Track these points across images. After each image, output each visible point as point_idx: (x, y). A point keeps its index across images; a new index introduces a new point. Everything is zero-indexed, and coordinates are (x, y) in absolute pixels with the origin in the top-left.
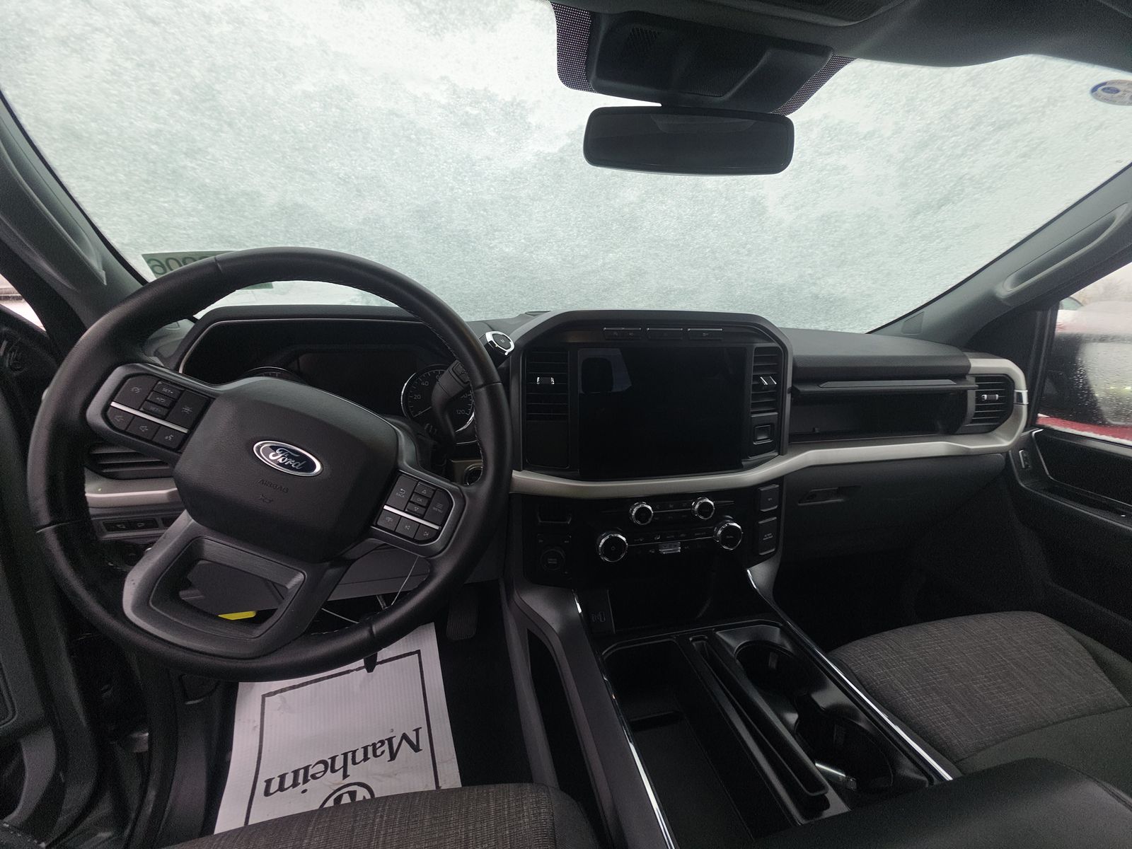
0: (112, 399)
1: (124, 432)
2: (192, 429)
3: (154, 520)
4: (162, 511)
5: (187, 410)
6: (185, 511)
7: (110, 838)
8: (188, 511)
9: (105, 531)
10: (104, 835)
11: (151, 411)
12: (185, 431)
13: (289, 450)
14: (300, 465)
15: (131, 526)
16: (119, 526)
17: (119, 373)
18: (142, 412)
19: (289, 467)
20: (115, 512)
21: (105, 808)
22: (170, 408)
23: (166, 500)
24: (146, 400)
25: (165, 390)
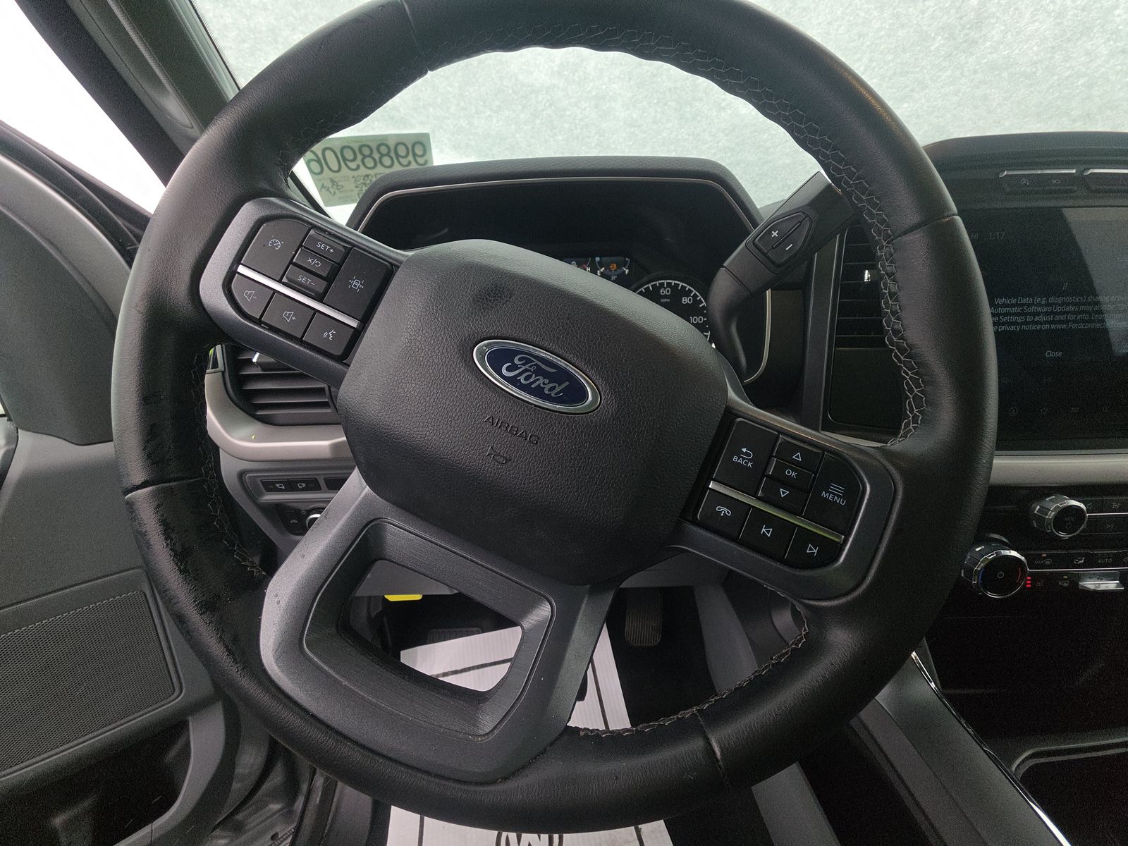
0: (238, 260)
1: (258, 322)
2: (365, 320)
3: (316, 480)
4: (323, 469)
5: (356, 284)
6: (356, 470)
7: (280, 810)
8: (361, 471)
9: (264, 490)
10: (275, 807)
11: (300, 285)
12: (354, 323)
13: (536, 357)
14: (558, 389)
15: (291, 486)
16: (278, 485)
17: (247, 214)
18: (285, 284)
19: (538, 392)
20: (272, 467)
21: (277, 778)
22: (330, 280)
23: (327, 454)
24: (291, 262)
25: (321, 246)
